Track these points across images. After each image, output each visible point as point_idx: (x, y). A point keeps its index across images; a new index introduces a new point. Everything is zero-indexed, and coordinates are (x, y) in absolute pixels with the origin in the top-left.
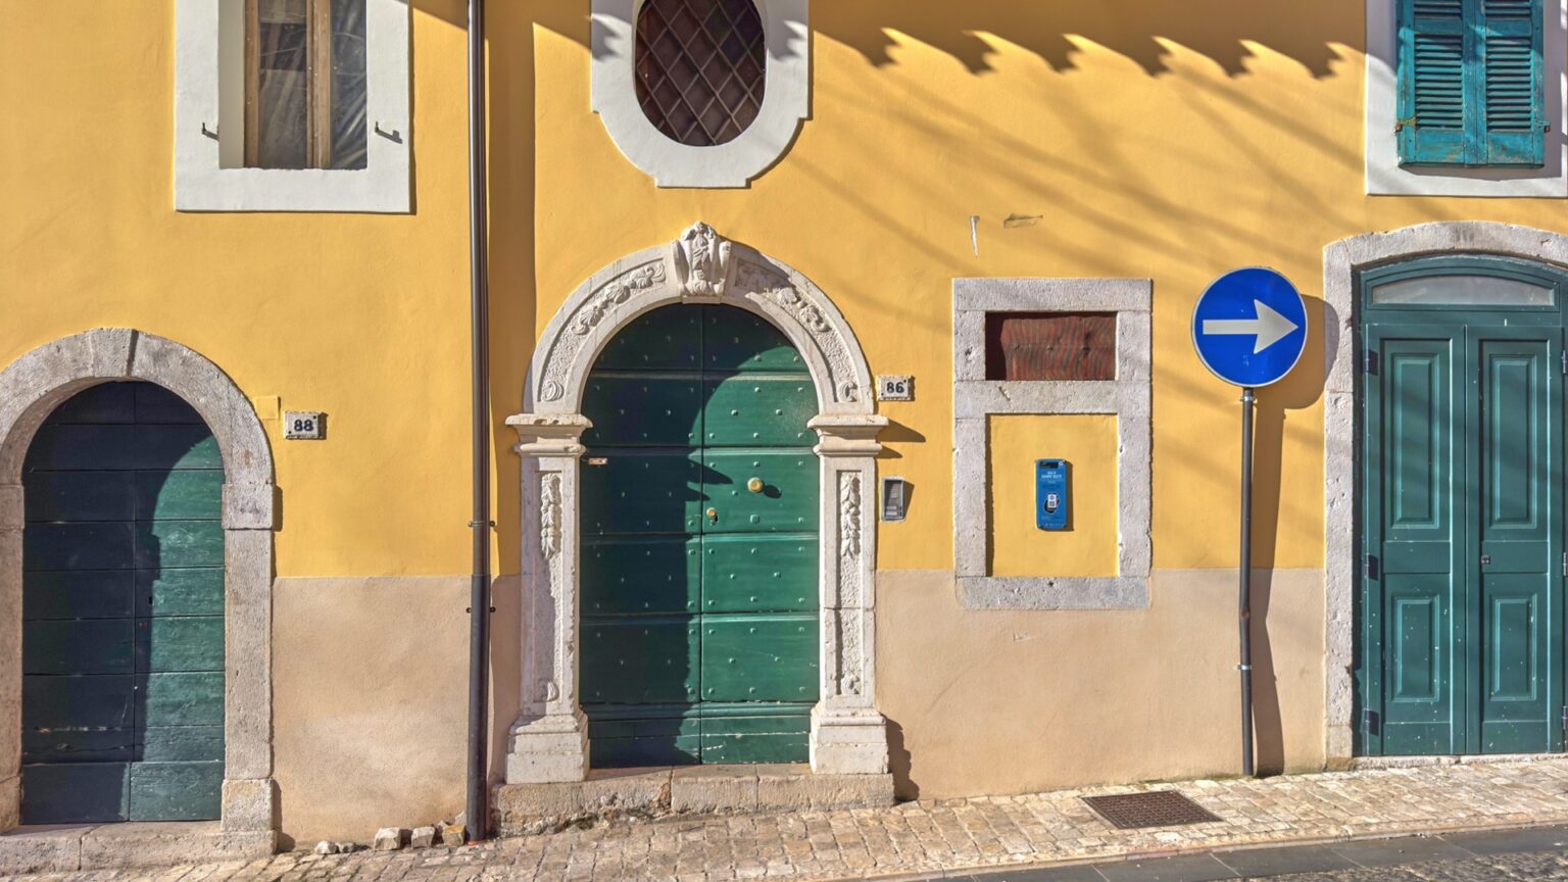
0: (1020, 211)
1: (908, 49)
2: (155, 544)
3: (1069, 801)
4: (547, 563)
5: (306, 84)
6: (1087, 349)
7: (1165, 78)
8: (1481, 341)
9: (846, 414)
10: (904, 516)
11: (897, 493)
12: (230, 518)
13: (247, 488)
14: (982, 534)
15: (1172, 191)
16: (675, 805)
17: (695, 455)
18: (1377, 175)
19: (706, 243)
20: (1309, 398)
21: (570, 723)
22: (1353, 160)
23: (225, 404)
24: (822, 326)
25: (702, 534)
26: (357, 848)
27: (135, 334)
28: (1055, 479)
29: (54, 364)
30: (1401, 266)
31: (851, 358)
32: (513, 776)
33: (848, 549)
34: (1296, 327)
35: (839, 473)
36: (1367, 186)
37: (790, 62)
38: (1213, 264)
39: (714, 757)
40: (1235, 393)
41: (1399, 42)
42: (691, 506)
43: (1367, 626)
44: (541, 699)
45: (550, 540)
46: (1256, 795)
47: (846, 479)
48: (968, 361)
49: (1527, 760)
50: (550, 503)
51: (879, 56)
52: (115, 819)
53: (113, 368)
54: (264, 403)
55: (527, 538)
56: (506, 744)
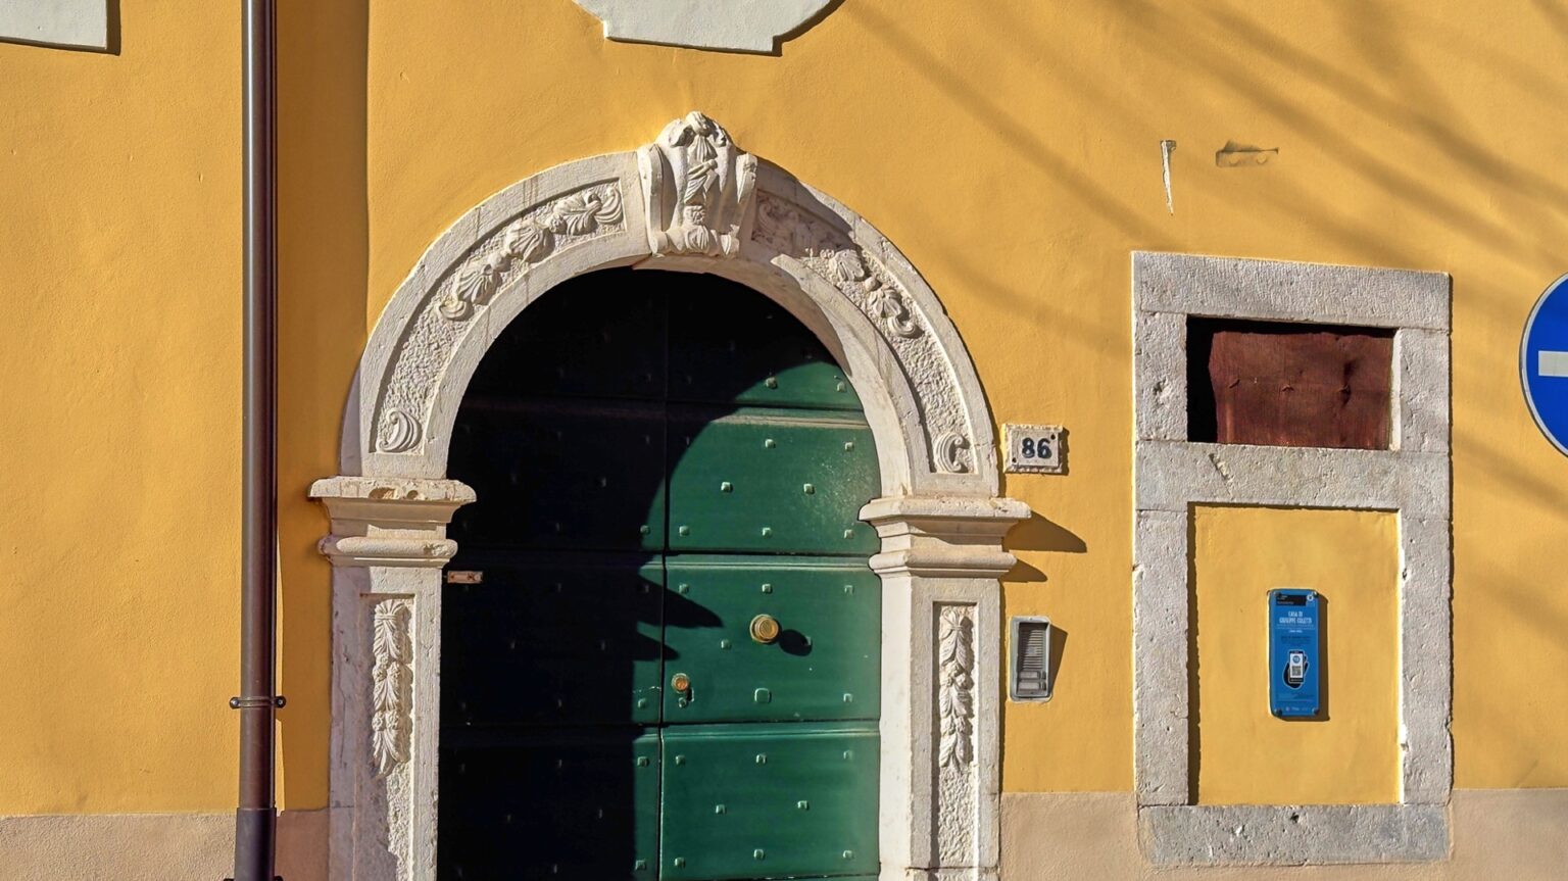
0: (1243, 139)
4: (382, 783)
6: (1344, 392)
9: (950, 494)
10: (1050, 691)
14: (1183, 723)
17: (650, 569)
19: (712, 155)
24: (909, 326)
25: (661, 725)
28: (1302, 627)
31: (958, 390)
33: (953, 753)
35: (937, 607)
42: (644, 670)
45: (390, 736)
47: (949, 620)
48: (1158, 405)
50: (391, 659)
55: (343, 732)
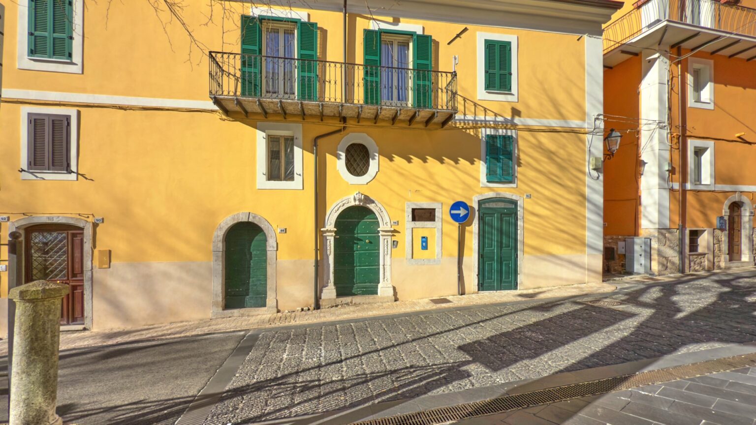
0: (418, 189)
1: (397, 159)
2: (251, 253)
3: (427, 300)
4: (328, 257)
5: (280, 162)
6: (430, 216)
7: (444, 165)
8: (501, 214)
9: (385, 228)
10: (396, 247)
11: (395, 243)
12: (268, 248)
13: (271, 243)
14: (411, 251)
15: (445, 185)
16: (353, 302)
17: (356, 235)
18: (483, 183)
19: (359, 195)
20: (470, 224)
21: (333, 287)
22: (478, 181)
23: (267, 226)
24: (381, 211)
25: (357, 251)
26: (294, 312)
27: (249, 213)
28: (425, 240)
29: (234, 219)
30: (487, 200)
31: (386, 217)
32: (323, 297)
33: (386, 254)
34: (467, 212)
35: (384, 239)
36: (481, 185)
37: (375, 161)
38: (453, 200)
39: (360, 294)
40: (457, 224)
41: (487, 159)
42: (355, 245)
43: (481, 267)
44: (328, 283)
45: (329, 252)
46: (460, 298)
47: (386, 240)
48: (409, 218)
49: (509, 291)
50: (329, 245)
51: (391, 159)
52: (245, 307)
53: (245, 219)
54: (274, 226)
55: (325, 252)
56: (321, 291)
